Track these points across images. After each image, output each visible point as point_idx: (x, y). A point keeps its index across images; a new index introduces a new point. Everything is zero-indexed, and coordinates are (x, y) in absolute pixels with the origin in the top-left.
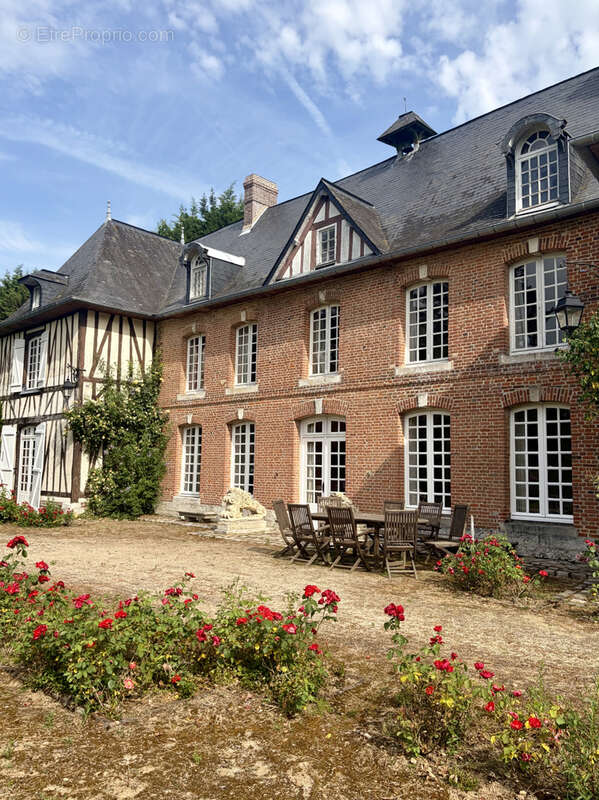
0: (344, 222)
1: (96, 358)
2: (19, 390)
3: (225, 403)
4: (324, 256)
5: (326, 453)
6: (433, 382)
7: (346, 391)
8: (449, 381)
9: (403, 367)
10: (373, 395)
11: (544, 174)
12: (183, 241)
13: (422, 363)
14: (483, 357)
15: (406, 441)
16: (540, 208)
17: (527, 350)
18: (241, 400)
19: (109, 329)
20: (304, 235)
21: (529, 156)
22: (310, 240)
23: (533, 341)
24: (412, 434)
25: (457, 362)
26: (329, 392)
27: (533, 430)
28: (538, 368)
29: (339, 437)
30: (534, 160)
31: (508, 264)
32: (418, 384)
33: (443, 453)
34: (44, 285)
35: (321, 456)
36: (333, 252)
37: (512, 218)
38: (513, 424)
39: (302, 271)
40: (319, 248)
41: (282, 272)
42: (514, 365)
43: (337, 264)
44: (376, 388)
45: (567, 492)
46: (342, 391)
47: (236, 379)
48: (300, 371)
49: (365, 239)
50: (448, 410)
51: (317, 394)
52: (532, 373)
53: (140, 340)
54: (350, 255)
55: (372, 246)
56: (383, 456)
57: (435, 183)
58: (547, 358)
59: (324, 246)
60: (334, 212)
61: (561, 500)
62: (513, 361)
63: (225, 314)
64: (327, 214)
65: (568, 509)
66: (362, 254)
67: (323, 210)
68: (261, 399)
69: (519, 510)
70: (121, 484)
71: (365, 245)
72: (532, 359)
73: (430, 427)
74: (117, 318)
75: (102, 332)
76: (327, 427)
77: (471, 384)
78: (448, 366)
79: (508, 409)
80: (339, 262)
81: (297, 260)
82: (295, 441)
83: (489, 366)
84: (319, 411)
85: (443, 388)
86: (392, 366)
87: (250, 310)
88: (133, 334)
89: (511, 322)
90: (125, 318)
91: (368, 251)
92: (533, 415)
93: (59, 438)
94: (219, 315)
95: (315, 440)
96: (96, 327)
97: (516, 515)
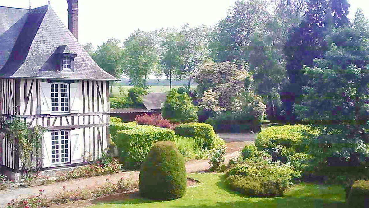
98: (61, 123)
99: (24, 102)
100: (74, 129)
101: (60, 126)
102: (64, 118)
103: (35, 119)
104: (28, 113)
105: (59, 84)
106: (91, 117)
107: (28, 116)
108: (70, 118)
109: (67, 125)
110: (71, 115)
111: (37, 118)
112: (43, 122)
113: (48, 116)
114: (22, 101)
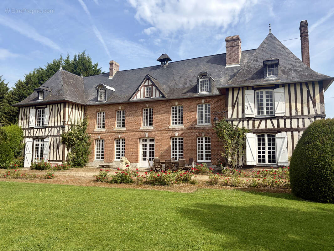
0: (154, 86)
1: (69, 118)
2: (34, 126)
3: (113, 133)
4: (147, 94)
5: (148, 147)
6: (179, 130)
7: (155, 131)
8: (183, 130)
9: (171, 126)
10: (163, 133)
11: (205, 85)
12: (82, 76)
13: (176, 125)
14: (192, 125)
15: (171, 144)
16: (205, 92)
17: (201, 124)
18: (120, 132)
19: (72, 108)
20: (141, 88)
21: (202, 80)
22: (143, 89)
23: (202, 122)
24: (173, 142)
25: (185, 126)
26: (150, 131)
27: (202, 142)
28: (204, 128)
29: (152, 143)
30: (203, 81)
31: (197, 104)
32: (175, 130)
33: (181, 147)
34: (45, 91)
35: (146, 148)
36: (150, 94)
37: (198, 94)
38: (198, 140)
39: (140, 98)
40: (146, 92)
41: (134, 97)
42: (199, 127)
43: (152, 98)
44: (164, 131)
45: (210, 155)
46: (154, 131)
47: (117, 126)
48: (140, 125)
49: (160, 92)
50: (183, 137)
51: (146, 132)
52: (202, 130)
53: (80, 112)
54: (156, 96)
55: (162, 94)
56: (166, 148)
57: (175, 78)
58: (206, 126)
59: (147, 92)
60: (150, 83)
61: (208, 157)
62: (199, 126)
63: (113, 107)
64: (148, 83)
65: (210, 159)
66: (159, 96)
67: (147, 82)
68: (127, 132)
69: (199, 160)
70: (78, 157)
71: (160, 94)
72: (202, 126)
73: (178, 141)
74: (74, 105)
75: (70, 109)
76: (148, 140)
77: (189, 131)
78: (183, 127)
79: (197, 137)
80: (152, 97)
81: (139, 94)
82: (139, 144)
83: (193, 127)
84: (147, 136)
85: (182, 132)
86: (168, 126)
87: (123, 106)
88: (78, 110)
89: (197, 117)
90: (76, 105)
91: (161, 95)
92: (202, 139)
93: (55, 143)
94: (111, 107)
95: (144, 144)
96: (69, 108)
97: (198, 161)
98: (266, 126)
99: (231, 107)
100: (280, 132)
101: (265, 128)
102: (269, 121)
103: (241, 122)
104: (235, 116)
105: (264, 91)
106: (301, 120)
107: (235, 119)
108: (275, 122)
109: (272, 128)
110: (276, 118)
111: (243, 121)
112: (248, 125)
113: (252, 119)
114: (230, 107)
